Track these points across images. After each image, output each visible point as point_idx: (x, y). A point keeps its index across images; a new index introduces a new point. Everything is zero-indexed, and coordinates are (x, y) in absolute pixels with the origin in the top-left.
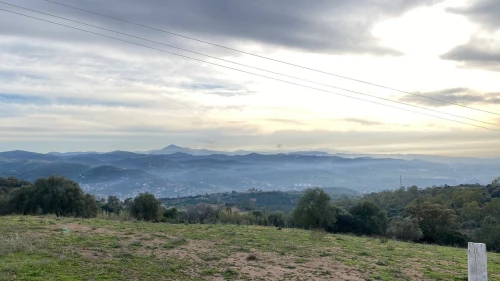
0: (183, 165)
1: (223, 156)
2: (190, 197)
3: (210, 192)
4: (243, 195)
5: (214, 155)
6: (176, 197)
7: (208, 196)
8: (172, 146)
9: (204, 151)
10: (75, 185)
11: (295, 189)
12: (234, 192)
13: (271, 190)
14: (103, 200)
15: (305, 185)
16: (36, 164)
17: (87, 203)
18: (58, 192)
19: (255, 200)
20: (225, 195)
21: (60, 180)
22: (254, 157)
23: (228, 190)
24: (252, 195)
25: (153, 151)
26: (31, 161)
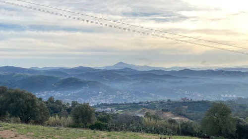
0: (129, 78)
1: (161, 71)
2: (134, 103)
3: (150, 99)
4: (176, 103)
5: (154, 71)
6: (123, 103)
7: (148, 103)
8: (121, 63)
9: (146, 67)
10: (33, 96)
11: (222, 99)
12: (169, 100)
13: (200, 100)
14: (68, 104)
15: (230, 96)
16: (22, 76)
17: (41, 110)
18: (20, 102)
19: (186, 107)
20: (162, 102)
21: (22, 92)
22: (187, 73)
23: (165, 98)
24: (184, 103)
25: (107, 67)
26: (18, 74)
